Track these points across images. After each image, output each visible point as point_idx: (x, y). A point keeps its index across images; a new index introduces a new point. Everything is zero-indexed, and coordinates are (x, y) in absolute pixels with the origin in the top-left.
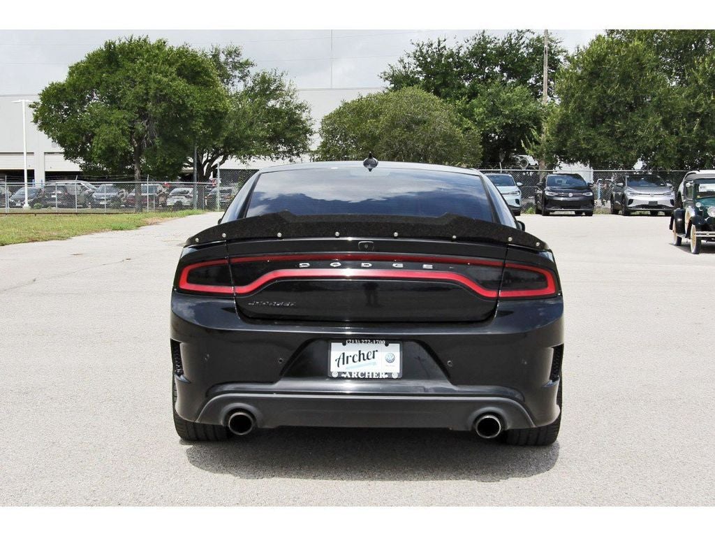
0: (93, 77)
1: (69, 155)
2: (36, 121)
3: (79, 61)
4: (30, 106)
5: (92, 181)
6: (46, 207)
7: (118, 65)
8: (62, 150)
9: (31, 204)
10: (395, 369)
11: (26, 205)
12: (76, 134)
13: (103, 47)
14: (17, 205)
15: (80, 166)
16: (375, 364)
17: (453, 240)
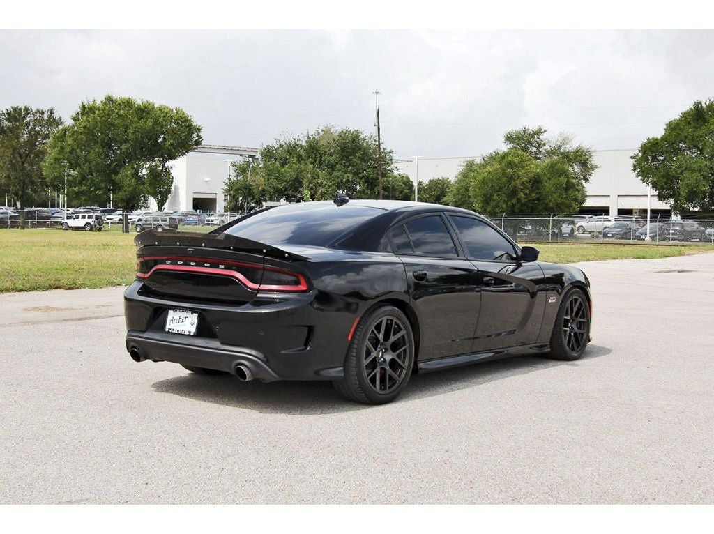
0: (682, 132)
1: (661, 197)
2: (634, 170)
3: (673, 119)
4: (631, 157)
5: (695, 218)
6: (664, 240)
7: (705, 121)
8: (656, 193)
9: (653, 238)
10: (193, 329)
11: (648, 238)
12: (665, 180)
13: (692, 106)
14: (642, 238)
15: (671, 206)
16: (185, 325)
17: (231, 250)
